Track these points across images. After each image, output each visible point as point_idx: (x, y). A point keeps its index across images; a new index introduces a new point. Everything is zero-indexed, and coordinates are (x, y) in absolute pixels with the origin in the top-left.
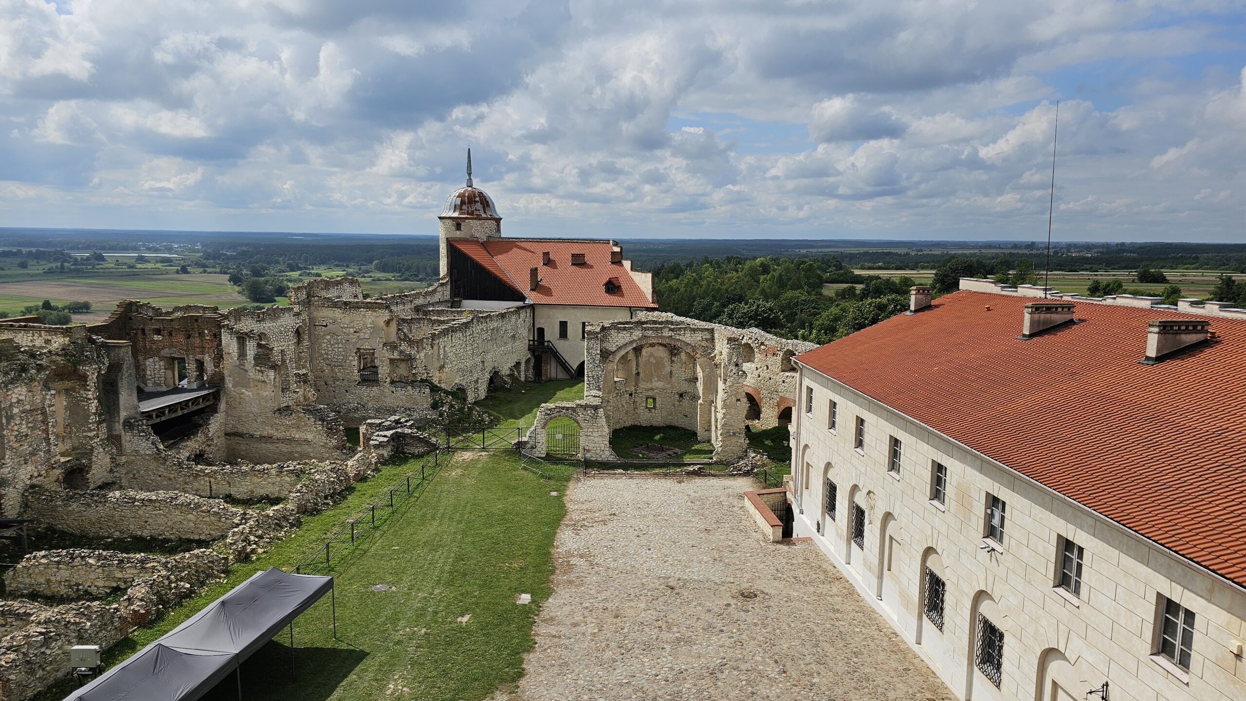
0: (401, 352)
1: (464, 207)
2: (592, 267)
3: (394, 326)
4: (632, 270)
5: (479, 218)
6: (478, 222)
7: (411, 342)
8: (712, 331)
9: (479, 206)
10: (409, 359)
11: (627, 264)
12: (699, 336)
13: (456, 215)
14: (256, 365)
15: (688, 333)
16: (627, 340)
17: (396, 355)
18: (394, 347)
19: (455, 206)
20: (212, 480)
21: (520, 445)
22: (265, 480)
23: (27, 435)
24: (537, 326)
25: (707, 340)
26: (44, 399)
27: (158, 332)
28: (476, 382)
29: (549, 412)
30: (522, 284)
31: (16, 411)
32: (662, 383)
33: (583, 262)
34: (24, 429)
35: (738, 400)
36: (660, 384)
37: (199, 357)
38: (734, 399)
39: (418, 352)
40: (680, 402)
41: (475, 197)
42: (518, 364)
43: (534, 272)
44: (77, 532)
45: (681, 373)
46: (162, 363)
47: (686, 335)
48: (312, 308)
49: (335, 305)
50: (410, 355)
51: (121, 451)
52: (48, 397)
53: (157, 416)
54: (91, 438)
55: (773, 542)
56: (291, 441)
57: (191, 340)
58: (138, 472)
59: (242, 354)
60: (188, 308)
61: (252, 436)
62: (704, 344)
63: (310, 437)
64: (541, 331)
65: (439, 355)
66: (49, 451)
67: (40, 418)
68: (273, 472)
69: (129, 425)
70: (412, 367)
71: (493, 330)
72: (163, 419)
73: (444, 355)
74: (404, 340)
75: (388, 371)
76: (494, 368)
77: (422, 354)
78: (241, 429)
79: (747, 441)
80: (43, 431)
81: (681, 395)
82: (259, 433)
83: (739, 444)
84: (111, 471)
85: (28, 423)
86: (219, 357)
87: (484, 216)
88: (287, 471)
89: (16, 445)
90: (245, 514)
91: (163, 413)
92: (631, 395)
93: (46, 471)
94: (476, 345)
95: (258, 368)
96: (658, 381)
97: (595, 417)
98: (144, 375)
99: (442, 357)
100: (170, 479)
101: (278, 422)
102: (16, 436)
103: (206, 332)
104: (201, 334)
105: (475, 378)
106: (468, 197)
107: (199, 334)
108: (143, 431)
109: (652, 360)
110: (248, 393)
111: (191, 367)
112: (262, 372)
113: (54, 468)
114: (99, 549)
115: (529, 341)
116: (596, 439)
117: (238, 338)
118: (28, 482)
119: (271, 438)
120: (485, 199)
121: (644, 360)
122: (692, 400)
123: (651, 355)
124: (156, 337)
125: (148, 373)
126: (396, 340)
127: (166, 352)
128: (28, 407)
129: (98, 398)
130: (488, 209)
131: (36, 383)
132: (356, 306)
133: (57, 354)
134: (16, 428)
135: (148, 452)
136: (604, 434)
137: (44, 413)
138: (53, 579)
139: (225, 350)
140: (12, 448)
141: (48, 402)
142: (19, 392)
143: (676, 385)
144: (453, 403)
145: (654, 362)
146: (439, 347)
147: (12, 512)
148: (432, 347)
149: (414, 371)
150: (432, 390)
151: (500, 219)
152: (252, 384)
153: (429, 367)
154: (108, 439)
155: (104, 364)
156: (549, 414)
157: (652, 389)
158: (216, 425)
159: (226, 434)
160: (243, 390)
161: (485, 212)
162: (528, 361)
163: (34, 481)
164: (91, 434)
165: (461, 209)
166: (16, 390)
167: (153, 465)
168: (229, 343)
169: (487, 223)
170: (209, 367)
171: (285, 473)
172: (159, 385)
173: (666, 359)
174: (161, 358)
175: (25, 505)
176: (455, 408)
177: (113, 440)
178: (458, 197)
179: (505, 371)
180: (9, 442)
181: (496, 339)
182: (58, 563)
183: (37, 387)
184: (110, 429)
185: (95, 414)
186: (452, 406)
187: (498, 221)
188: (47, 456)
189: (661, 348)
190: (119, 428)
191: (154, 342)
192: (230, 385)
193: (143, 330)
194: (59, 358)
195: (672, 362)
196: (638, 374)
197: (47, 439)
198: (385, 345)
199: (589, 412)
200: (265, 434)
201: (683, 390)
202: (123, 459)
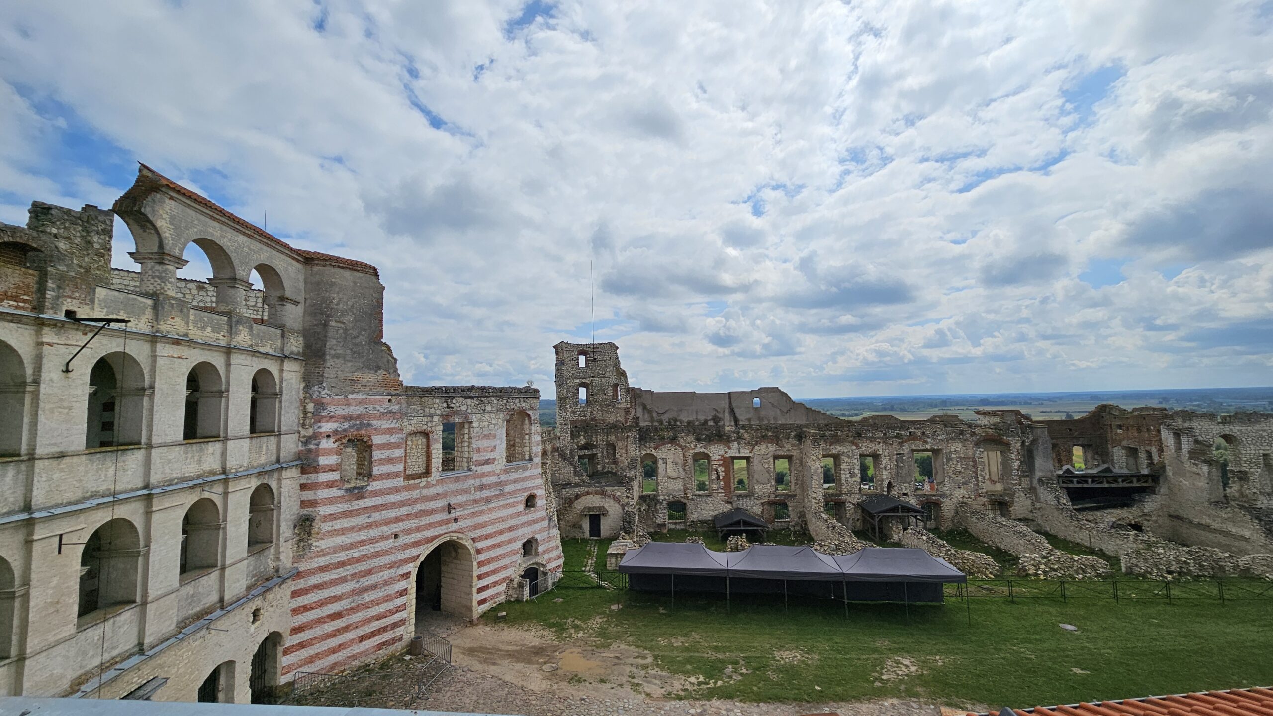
14: (1191, 458)
20: (1091, 534)
22: (1125, 543)
23: (960, 472)
26: (974, 453)
27: (1120, 427)
31: (953, 456)
34: (959, 468)
37: (1148, 448)
46: (1123, 451)
51: (1038, 500)
52: (977, 452)
53: (1078, 483)
54: (1015, 485)
56: (1227, 534)
57: (1142, 433)
61: (1191, 522)
66: (978, 485)
67: (971, 463)
78: (1181, 513)
80: (973, 472)
82: (1197, 520)
84: (1031, 511)
85: (962, 465)
86: (1161, 450)
93: (975, 496)
95: (1193, 461)
100: (1065, 526)
101: (1214, 513)
102: (953, 471)
103: (1152, 428)
104: (1148, 430)
108: (1050, 488)
110: (1185, 482)
111: (1142, 455)
112: (1197, 465)
113: (981, 496)
117: (1174, 434)
118: (961, 500)
119: (1209, 526)
124: (1119, 431)
125: (1115, 458)
127: (1125, 443)
128: (962, 455)
129: (1020, 460)
131: (970, 443)
133: (989, 428)
134: (953, 466)
135: (1052, 503)
137: (974, 461)
139: (1165, 443)
140: (950, 477)
141: (977, 455)
142: (956, 446)
147: (948, 514)
152: (1188, 475)
154: (1028, 489)
158: (1151, 504)
159: (1170, 516)
160: (1181, 479)
163: (965, 500)
164: (1014, 482)
166: (954, 444)
167: (1056, 513)
168: (1167, 438)
170: (1156, 458)
172: (1122, 468)
174: (1124, 448)
175: (957, 513)
177: (1032, 490)
180: (948, 473)
183: (970, 445)
184: (1031, 482)
185: (1017, 470)
188: (976, 487)
190: (1035, 482)
191: (1117, 434)
192: (1170, 474)
193: (1111, 425)
194: (990, 430)
197: (976, 478)
200: (1203, 522)
202: (1038, 505)
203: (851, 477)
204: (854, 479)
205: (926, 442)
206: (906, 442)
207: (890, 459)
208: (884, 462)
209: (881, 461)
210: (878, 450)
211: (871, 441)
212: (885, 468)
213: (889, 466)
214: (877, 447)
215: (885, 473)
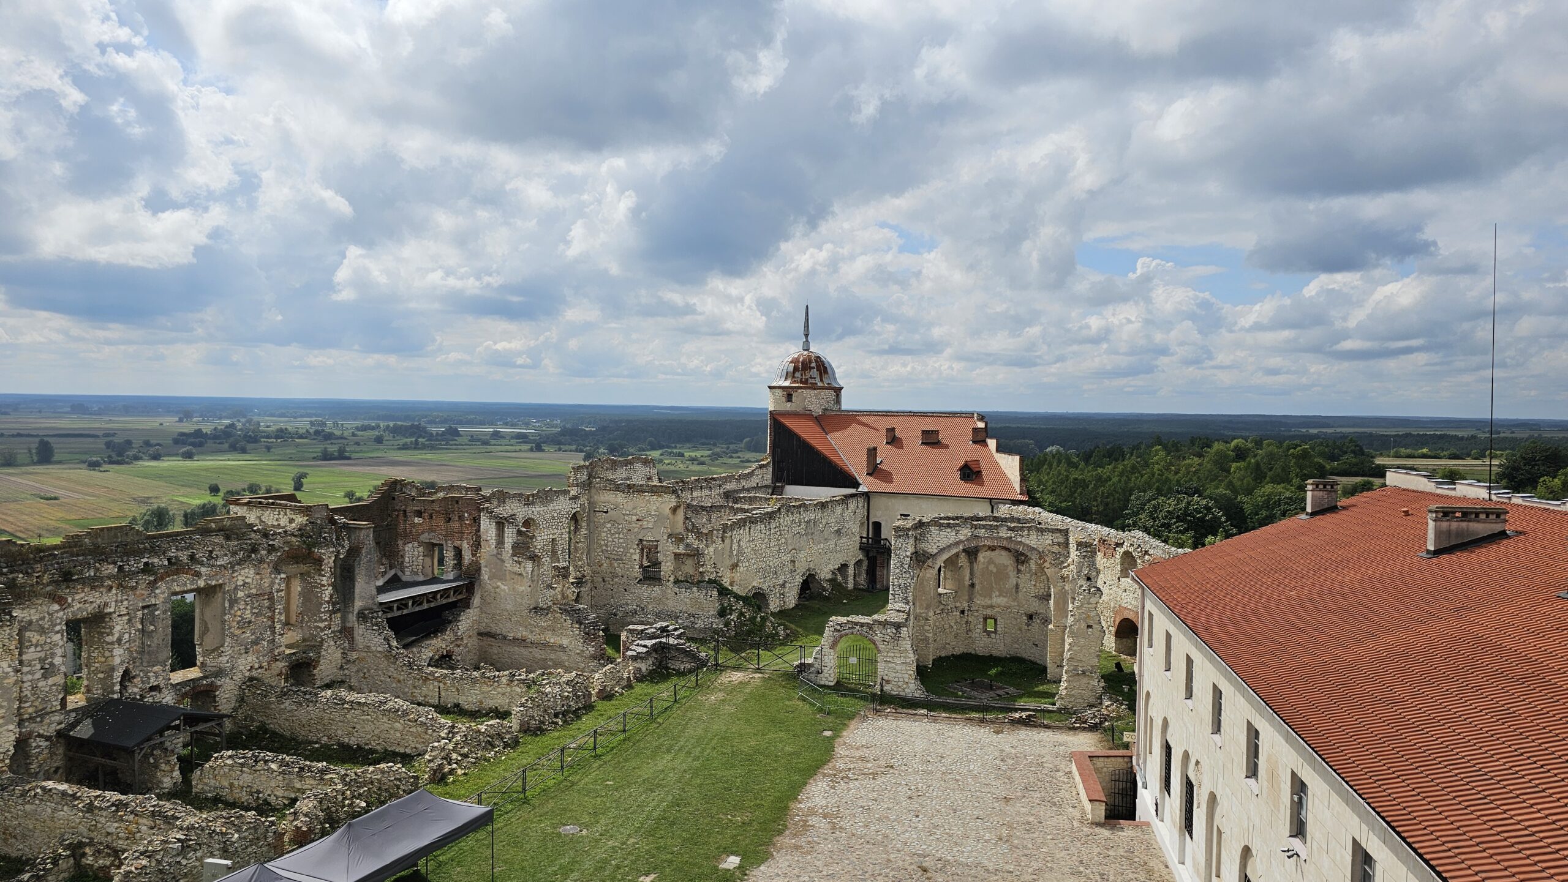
0: (687, 546)
1: (797, 374)
2: (947, 447)
3: (681, 513)
4: (997, 451)
5: (814, 387)
6: (813, 392)
7: (699, 535)
8: (1065, 533)
9: (815, 373)
10: (696, 554)
11: (992, 443)
12: (1048, 539)
13: (787, 383)
14: (514, 555)
15: (1034, 535)
16: (952, 540)
17: (681, 549)
18: (679, 539)
19: (787, 373)
20: (441, 685)
21: (802, 667)
22: (494, 689)
23: (250, 622)
24: (872, 520)
25: (1059, 544)
26: (273, 583)
27: (419, 514)
28: (783, 586)
29: (839, 628)
30: (857, 466)
31: (240, 594)
32: (1005, 600)
33: (936, 441)
34: (248, 615)
35: (1090, 627)
36: (1002, 601)
37: (457, 543)
38: (1084, 625)
39: (707, 546)
40: (1028, 625)
41: (810, 362)
42: (844, 566)
43: (872, 452)
44: (288, 734)
45: (1029, 586)
46: (421, 549)
47: (1031, 537)
48: (593, 491)
49: (617, 488)
50: (697, 550)
51: (353, 647)
52: (277, 581)
53: (399, 609)
54: (322, 630)
55: (1092, 823)
56: (545, 646)
57: (451, 524)
58: (369, 671)
59: (500, 542)
60: (451, 488)
61: (505, 638)
62: (1055, 549)
63: (565, 642)
64: (877, 526)
65: (731, 551)
66: (273, 640)
67: (266, 603)
68: (504, 680)
69: (362, 616)
70: (698, 565)
71: (808, 522)
72: (405, 612)
73: (738, 550)
74: (692, 531)
75: (672, 568)
76: (809, 570)
77: (711, 549)
78: (494, 629)
79: (1102, 684)
80: (270, 618)
81: (1030, 617)
82: (512, 635)
83: (1090, 687)
84: (341, 668)
85: (252, 608)
86: (477, 545)
87: (820, 384)
88: (518, 680)
89: (238, 632)
90: (453, 727)
91: (406, 606)
92: (963, 612)
93: (269, 663)
94: (783, 540)
95: (516, 558)
96: (999, 596)
97: (896, 638)
98: (402, 562)
99: (735, 553)
100: (399, 681)
101: (532, 622)
102: (238, 622)
104: (461, 518)
105: (781, 582)
106: (803, 363)
107: (459, 517)
108: (376, 625)
109: (992, 568)
110: (503, 587)
111: (449, 554)
112: (519, 563)
113: (277, 660)
114: (283, 753)
115: (861, 537)
116: (898, 667)
117: (498, 523)
118: (247, 674)
119: (525, 641)
120: (823, 364)
121: (981, 566)
122: (1043, 623)
123: (991, 561)
124: (417, 520)
125: (407, 560)
126: (682, 531)
127: (425, 537)
128: (254, 591)
129: (333, 585)
130: (826, 376)
131: (266, 566)
132: (639, 490)
133: (293, 535)
134: (239, 613)
135: (379, 649)
136: (908, 661)
137: (271, 599)
138: (236, 783)
139: (484, 537)
140: (233, 635)
141: (276, 586)
142: (246, 574)
143: (1024, 603)
144: (744, 610)
145: (995, 570)
146: (732, 540)
147: (226, 706)
148: (723, 541)
149: (701, 570)
150: (720, 593)
151: (841, 388)
152: (508, 577)
153: (719, 566)
154: (340, 632)
155: (343, 547)
156: (839, 631)
157: (992, 607)
158: (467, 622)
159: (480, 634)
160: (499, 584)
161: (822, 380)
162: (858, 563)
163: (254, 673)
164: (322, 625)
165: (794, 377)
166: (243, 572)
167: (384, 664)
168: (488, 528)
169: (823, 393)
170: (467, 556)
171: (516, 683)
172: (416, 574)
173: (1010, 568)
174: (421, 544)
175: (242, 700)
176: (745, 617)
177: (346, 632)
178: (791, 362)
179: (824, 573)
180: (230, 628)
181: (812, 534)
182: (242, 765)
183: (266, 569)
184: (344, 619)
185: (328, 602)
186: (742, 614)
187: (838, 390)
188: (271, 646)
189: (1004, 553)
190: (352, 618)
191: (413, 525)
192: (486, 577)
193: (405, 511)
194: (294, 539)
195: (1019, 571)
196: (972, 585)
197: (272, 628)
198: (670, 536)
199: (889, 631)
200: (519, 636)
201: (1032, 610)
202: (354, 655)
203: (45, 677)
204: (51, 681)
205: (198, 575)
206: (162, 579)
207: (130, 620)
208: (118, 628)
209: (111, 628)
210: (106, 605)
211: (93, 588)
212: (119, 641)
213: (126, 636)
214: (105, 598)
215: (118, 651)
